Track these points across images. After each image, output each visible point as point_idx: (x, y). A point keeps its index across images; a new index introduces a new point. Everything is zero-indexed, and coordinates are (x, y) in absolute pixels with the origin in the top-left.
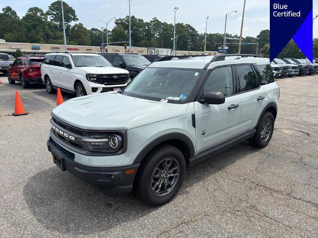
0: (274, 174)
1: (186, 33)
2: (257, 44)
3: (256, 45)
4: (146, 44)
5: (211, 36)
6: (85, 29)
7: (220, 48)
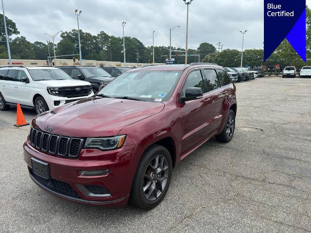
0: (246, 165)
1: (134, 46)
2: (199, 55)
3: (197, 57)
4: (94, 57)
5: (156, 49)
6: (29, 43)
7: (167, 60)
